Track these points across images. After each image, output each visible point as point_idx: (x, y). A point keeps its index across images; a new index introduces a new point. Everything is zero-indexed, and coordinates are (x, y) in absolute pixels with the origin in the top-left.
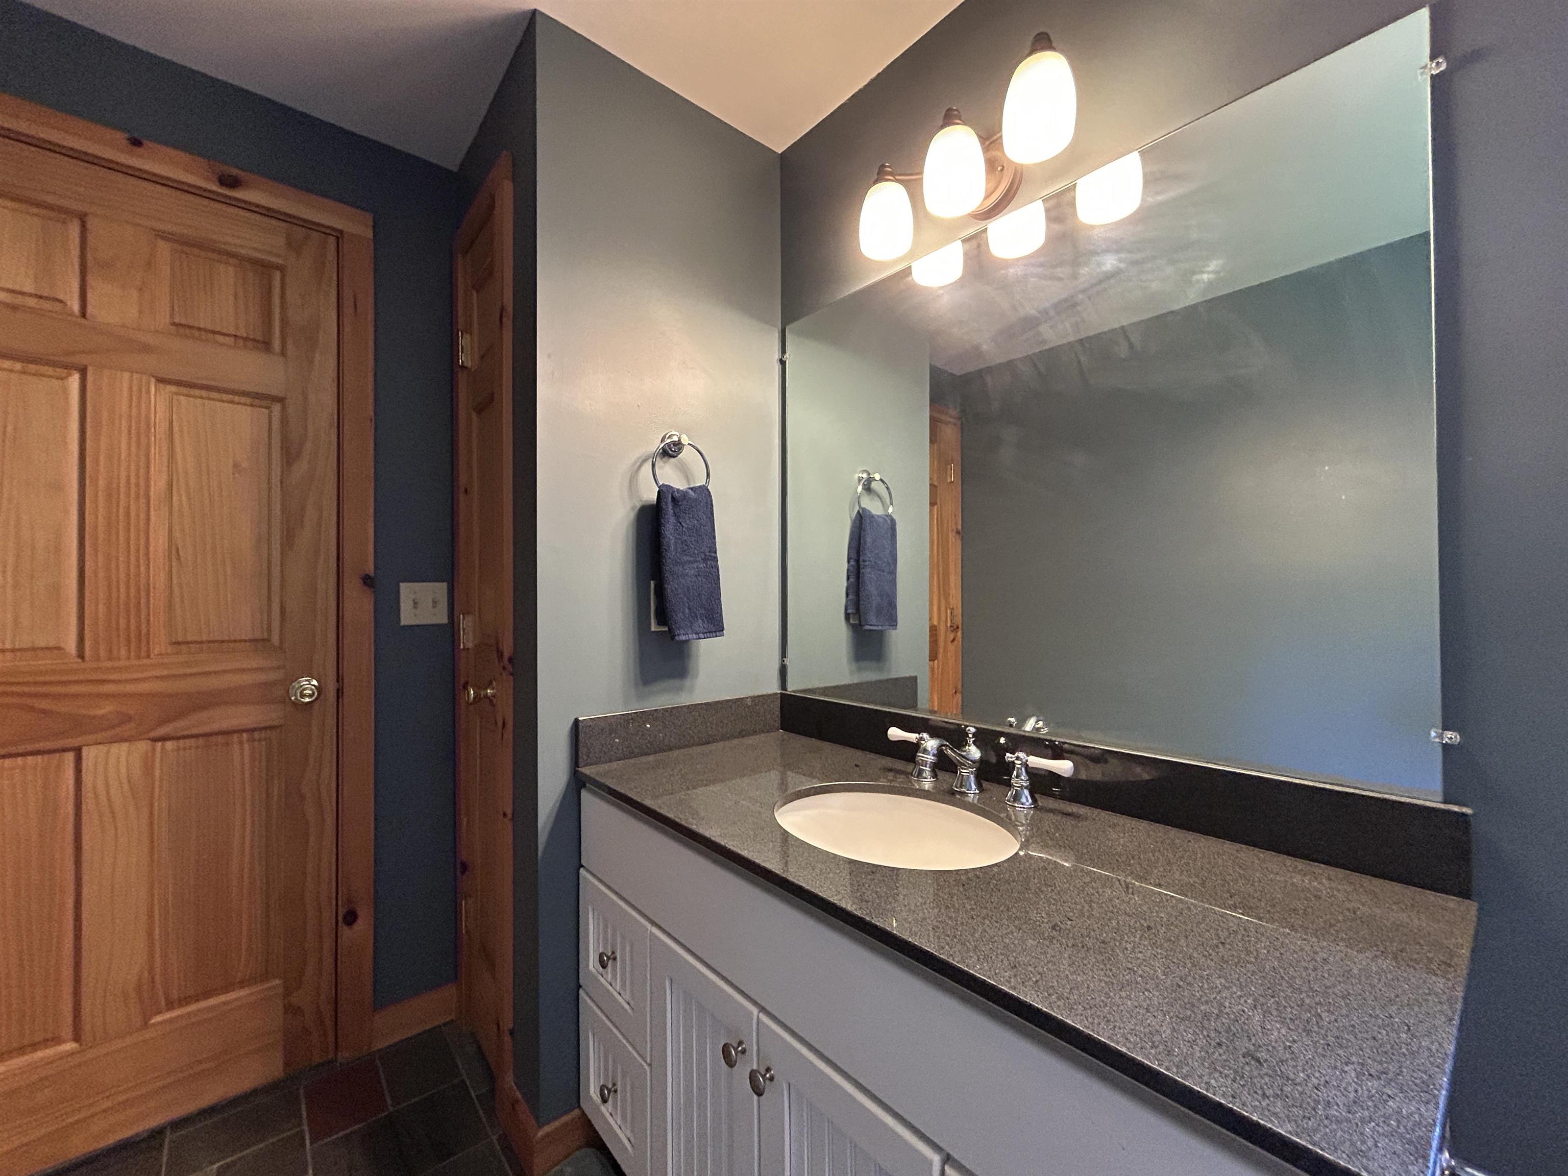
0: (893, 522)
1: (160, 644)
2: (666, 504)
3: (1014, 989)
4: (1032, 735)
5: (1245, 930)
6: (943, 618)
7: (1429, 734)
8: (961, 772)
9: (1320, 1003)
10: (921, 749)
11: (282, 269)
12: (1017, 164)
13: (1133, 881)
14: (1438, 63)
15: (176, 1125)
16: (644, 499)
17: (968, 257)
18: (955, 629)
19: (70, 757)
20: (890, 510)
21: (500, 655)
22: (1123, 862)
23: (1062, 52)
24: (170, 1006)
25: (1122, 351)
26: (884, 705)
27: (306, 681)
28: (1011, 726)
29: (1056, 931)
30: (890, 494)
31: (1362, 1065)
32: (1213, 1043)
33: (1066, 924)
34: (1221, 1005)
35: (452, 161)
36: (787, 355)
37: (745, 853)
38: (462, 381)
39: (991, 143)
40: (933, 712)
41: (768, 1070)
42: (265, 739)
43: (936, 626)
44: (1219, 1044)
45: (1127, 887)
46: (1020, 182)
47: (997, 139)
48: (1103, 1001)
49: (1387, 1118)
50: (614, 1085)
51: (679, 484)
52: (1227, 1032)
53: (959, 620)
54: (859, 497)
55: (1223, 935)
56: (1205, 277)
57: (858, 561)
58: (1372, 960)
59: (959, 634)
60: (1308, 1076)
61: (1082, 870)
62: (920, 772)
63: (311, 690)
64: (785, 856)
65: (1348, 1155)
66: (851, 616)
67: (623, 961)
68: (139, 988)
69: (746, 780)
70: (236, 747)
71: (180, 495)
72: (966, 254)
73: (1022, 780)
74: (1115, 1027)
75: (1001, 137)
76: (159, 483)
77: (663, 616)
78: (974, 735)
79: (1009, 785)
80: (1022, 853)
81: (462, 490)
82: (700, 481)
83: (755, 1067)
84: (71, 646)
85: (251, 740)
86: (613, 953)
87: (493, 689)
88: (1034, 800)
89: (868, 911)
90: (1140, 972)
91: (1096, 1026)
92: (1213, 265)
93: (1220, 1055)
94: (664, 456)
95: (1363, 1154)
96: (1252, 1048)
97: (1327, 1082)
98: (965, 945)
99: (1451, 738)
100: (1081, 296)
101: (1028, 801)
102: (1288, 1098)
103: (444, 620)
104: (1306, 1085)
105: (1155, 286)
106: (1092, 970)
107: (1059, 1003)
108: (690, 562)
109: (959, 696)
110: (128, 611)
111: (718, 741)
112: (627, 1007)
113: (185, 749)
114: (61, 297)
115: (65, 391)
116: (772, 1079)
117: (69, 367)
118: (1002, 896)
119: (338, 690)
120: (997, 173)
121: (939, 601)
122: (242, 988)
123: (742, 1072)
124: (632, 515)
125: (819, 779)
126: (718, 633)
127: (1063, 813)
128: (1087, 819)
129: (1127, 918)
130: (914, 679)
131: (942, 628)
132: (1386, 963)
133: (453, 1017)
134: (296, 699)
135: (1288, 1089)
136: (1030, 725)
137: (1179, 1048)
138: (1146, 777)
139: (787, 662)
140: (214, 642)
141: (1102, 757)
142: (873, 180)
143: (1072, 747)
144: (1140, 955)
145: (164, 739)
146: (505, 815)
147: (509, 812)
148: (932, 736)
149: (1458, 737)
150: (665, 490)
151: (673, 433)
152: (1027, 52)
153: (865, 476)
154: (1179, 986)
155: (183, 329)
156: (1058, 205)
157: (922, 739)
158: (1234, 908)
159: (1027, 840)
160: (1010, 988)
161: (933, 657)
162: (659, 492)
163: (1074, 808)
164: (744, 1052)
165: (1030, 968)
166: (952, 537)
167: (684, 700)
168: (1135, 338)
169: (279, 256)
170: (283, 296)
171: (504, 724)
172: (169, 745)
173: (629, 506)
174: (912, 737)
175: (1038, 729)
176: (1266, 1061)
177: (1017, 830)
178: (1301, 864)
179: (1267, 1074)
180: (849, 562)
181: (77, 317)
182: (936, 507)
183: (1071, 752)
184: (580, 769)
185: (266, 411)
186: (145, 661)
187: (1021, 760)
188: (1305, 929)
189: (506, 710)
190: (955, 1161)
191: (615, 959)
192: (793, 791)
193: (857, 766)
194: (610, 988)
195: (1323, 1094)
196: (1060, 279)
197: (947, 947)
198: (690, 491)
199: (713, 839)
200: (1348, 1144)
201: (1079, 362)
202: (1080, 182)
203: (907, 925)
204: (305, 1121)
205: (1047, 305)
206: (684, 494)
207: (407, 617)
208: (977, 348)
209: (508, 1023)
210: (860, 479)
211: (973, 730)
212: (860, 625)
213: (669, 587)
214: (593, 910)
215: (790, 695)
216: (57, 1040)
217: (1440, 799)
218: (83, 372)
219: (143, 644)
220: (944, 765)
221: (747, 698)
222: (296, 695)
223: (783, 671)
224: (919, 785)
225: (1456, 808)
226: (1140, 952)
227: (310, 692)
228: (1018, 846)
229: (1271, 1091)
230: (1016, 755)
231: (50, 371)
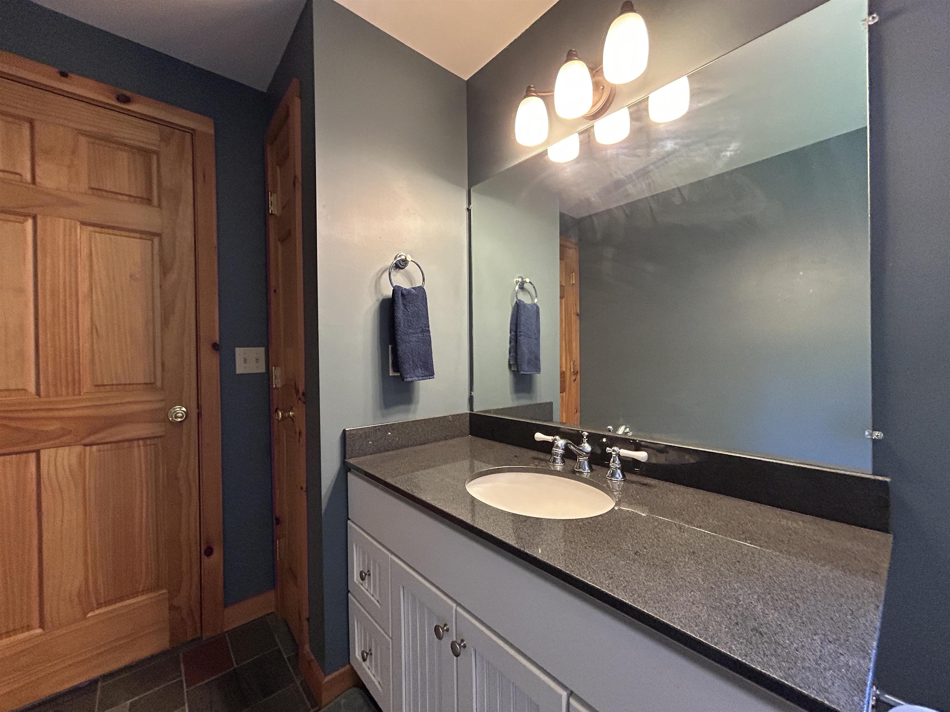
0: (538, 308)
1: (87, 386)
2: (398, 298)
3: (612, 591)
4: (622, 436)
5: (752, 553)
6: (568, 366)
7: (865, 433)
8: (579, 459)
9: (798, 598)
10: (555, 446)
11: (156, 153)
12: (612, 84)
13: (684, 525)
14: (873, 18)
15: (104, 677)
16: (384, 295)
17: (582, 143)
18: (576, 373)
19: (33, 456)
20: (536, 301)
21: (297, 391)
22: (678, 513)
23: (639, 13)
24: (99, 606)
25: (677, 200)
26: (532, 419)
27: (178, 408)
28: (610, 431)
29: (637, 555)
30: (535, 291)
31: (824, 635)
32: (733, 623)
33: (643, 551)
34: (738, 600)
35: (262, 86)
36: (472, 206)
37: (447, 510)
38: (271, 222)
39: (596, 72)
40: (562, 423)
41: (462, 641)
42: (154, 445)
43: (564, 372)
44: (737, 624)
45: (680, 528)
46: (615, 95)
47: (600, 69)
48: (666, 598)
49: (839, 668)
50: (370, 650)
51: (406, 286)
52: (742, 616)
53: (578, 368)
54: (517, 293)
55: (739, 556)
56: (728, 153)
57: (516, 332)
58: (830, 571)
59: (579, 376)
60: (792, 643)
61: (653, 518)
62: (554, 461)
63: (182, 413)
64: (473, 511)
65: (816, 691)
66: (512, 366)
67: (375, 576)
68: (79, 595)
69: (449, 466)
70: (136, 450)
71: (97, 293)
72: (581, 142)
73: (616, 464)
74: (673, 614)
75: (602, 68)
76: (84, 288)
77: (397, 367)
78: (587, 437)
79: (608, 467)
80: (616, 508)
81: (272, 290)
82: (419, 284)
83: (455, 640)
84: (32, 388)
85: (145, 445)
86: (368, 571)
87: (293, 411)
88: (624, 476)
89: (522, 545)
90: (689, 580)
91: (661, 613)
92: (733, 146)
93: (738, 630)
94: (396, 269)
95: (826, 690)
96: (757, 625)
97: (803, 646)
98: (582, 565)
99: (878, 435)
100: (652, 167)
101: (620, 477)
102: (779, 656)
103: (262, 370)
104: (790, 648)
105: (698, 159)
106: (659, 579)
107: (639, 599)
108: (413, 333)
109: (578, 413)
110: (66, 367)
111: (432, 443)
112: (377, 604)
113: (104, 451)
114: (19, 171)
115: (24, 231)
116: (465, 646)
117: (26, 215)
118: (604, 534)
119: (198, 414)
120: (600, 90)
121: (566, 356)
122: (143, 594)
123: (447, 641)
124: (377, 305)
125: (493, 465)
126: (430, 377)
127: (641, 484)
128: (656, 487)
129: (681, 547)
130: (551, 404)
131: (568, 374)
132: (839, 573)
133: (273, 610)
134: (172, 419)
135: (779, 651)
136: (621, 431)
137: (713, 626)
138: (692, 461)
139: (473, 394)
140: (120, 384)
141: (665, 450)
142: (523, 96)
143: (647, 444)
144: (688, 570)
145: (91, 445)
146: (302, 488)
147: (304, 486)
148: (562, 438)
149: (882, 434)
150: (397, 288)
151: (402, 254)
152: (619, 13)
153: (520, 280)
154: (712, 588)
155: (96, 191)
156: (638, 110)
157: (555, 440)
158: (746, 540)
159: (620, 501)
160: (610, 590)
161: (563, 390)
162: (393, 290)
163: (648, 481)
164: (447, 630)
165: (621, 579)
166: (574, 318)
167: (411, 417)
168: (685, 193)
169: (154, 145)
170: (158, 171)
171: (300, 433)
172: (95, 448)
173: (375, 299)
174: (550, 438)
175: (626, 433)
176: (766, 633)
177: (613, 494)
178: (786, 513)
179: (766, 642)
180: (510, 333)
181: (29, 184)
182: (564, 299)
183: (646, 447)
184: (347, 460)
185: (150, 242)
186: (77, 397)
187: (616, 452)
188: (789, 553)
189: (301, 425)
190: (576, 695)
191: (369, 575)
192: (476, 472)
193: (516, 456)
194: (367, 592)
195: (800, 654)
196: (639, 156)
197: (570, 566)
198: (413, 290)
199: (428, 502)
200: (816, 684)
201: (651, 208)
202: (651, 96)
203: (546, 553)
204: (183, 675)
205: (631, 172)
206: (409, 291)
207: (240, 369)
208: (588, 200)
209: (305, 614)
210: (517, 282)
211: (586, 434)
212: (518, 371)
213: (401, 348)
214: (356, 546)
215: (475, 414)
216: (29, 628)
217: (871, 472)
218: (34, 218)
219: (77, 386)
220: (569, 455)
221: (449, 416)
222: (172, 417)
223: (471, 399)
224: (553, 467)
225: (880, 478)
226: (689, 568)
227: (181, 415)
228: (614, 504)
229: (769, 652)
230: (613, 448)
231: (12, 218)
